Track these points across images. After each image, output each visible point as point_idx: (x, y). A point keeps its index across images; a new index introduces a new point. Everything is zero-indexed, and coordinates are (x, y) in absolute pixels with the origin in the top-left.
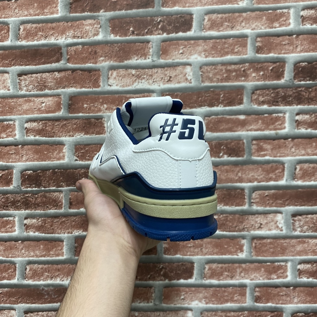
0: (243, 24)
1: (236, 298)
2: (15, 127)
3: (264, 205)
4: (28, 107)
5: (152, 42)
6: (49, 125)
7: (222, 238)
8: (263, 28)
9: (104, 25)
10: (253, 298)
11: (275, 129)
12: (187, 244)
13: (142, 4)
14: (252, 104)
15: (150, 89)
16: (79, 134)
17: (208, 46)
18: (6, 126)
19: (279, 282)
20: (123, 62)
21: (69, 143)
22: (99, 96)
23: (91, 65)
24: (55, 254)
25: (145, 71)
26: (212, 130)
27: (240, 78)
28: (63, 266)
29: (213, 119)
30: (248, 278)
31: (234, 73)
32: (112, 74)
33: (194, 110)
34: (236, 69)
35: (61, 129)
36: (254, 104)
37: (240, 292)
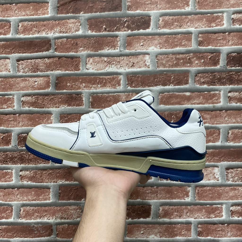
0: (189, 24)
1: (183, 233)
2: (14, 100)
4: (24, 85)
5: (120, 37)
6: (40, 99)
7: (172, 186)
8: (203, 27)
9: (83, 23)
10: (196, 233)
11: (213, 103)
12: (146, 190)
13: (113, 8)
14: (195, 84)
15: (118, 72)
16: (63, 106)
17: (162, 40)
18: (7, 99)
19: (216, 220)
20: (97, 51)
21: (55, 113)
22: (79, 77)
23: (73, 53)
24: (43, 199)
25: (115, 58)
26: (165, 104)
27: (186, 65)
28: (49, 208)
29: (166, 95)
30: (193, 217)
31: (181, 60)
32: (89, 61)
33: (151, 88)
34: (183, 57)
35: (49, 102)
36: (197, 84)
37: (187, 228)
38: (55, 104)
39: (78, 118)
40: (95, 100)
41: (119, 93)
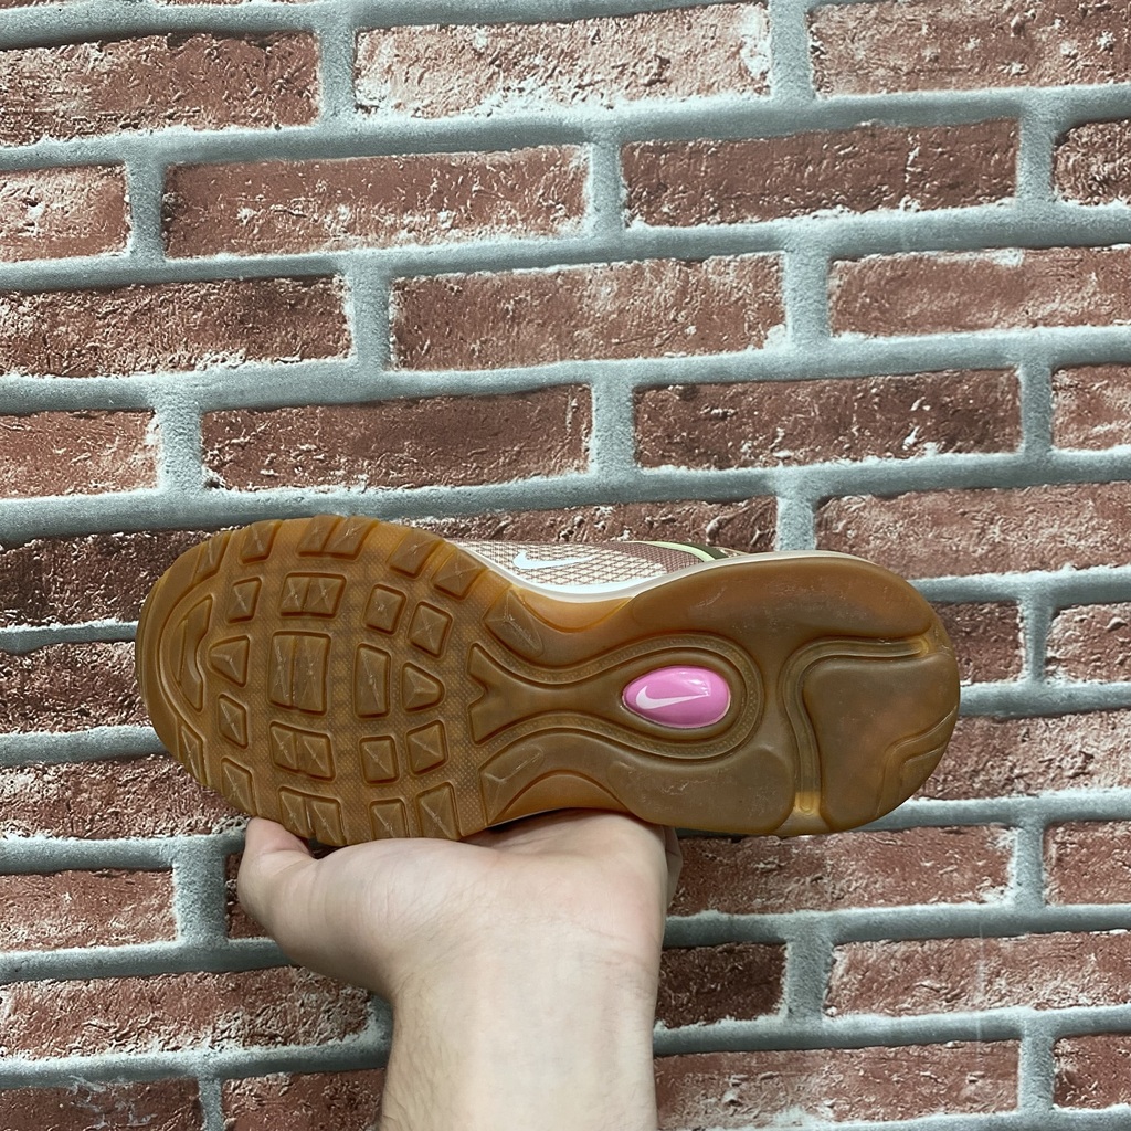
1: (969, 1090)
3: (1105, 673)
6: (70, 316)
7: (910, 828)
10: (1045, 1086)
12: (749, 858)
14: (1056, 193)
15: (564, 123)
16: (220, 357)
21: (170, 403)
22: (313, 166)
23: (267, 3)
24: (133, 931)
25: (539, 33)
26: (865, 325)
27: (1002, 67)
28: (173, 980)
29: (872, 268)
30: (1027, 999)
31: (971, 40)
32: (373, 52)
33: (780, 225)
34: (983, 18)
35: (130, 334)
36: (1066, 194)
37: (990, 1060)
38: (168, 349)
39: (317, 434)
40: (419, 310)
41: (575, 263)
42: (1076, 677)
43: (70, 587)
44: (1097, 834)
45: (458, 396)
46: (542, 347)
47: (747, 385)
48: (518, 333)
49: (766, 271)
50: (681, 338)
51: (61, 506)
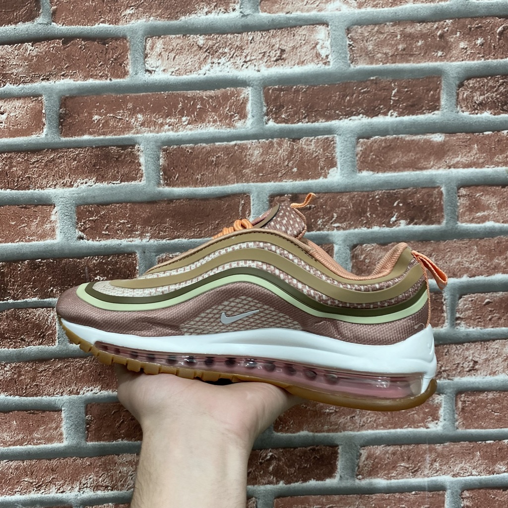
3: (482, 324)
6: (18, 163)
11: (506, 164)
14: (458, 108)
15: (239, 78)
16: (84, 181)
20: (176, 18)
21: (62, 202)
22: (126, 97)
23: (106, 25)
24: (44, 438)
25: (227, 38)
26: (373, 168)
27: (433, 53)
28: (62, 461)
29: (376, 142)
30: (449, 472)
31: (420, 41)
32: (153, 46)
33: (334, 123)
34: (425, 32)
35: (45, 171)
36: (463, 109)
37: (432, 500)
38: (61, 177)
39: (127, 215)
40: (174, 161)
41: (243, 140)
42: (470, 326)
43: (17, 283)
44: (480, 397)
45: (191, 198)
46: (229, 177)
47: (320, 194)
48: (217, 171)
49: (328, 144)
50: (291, 173)
51: (13, 247)
